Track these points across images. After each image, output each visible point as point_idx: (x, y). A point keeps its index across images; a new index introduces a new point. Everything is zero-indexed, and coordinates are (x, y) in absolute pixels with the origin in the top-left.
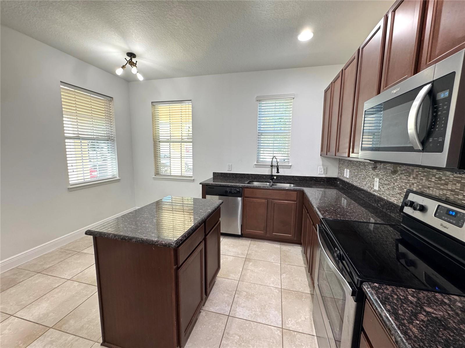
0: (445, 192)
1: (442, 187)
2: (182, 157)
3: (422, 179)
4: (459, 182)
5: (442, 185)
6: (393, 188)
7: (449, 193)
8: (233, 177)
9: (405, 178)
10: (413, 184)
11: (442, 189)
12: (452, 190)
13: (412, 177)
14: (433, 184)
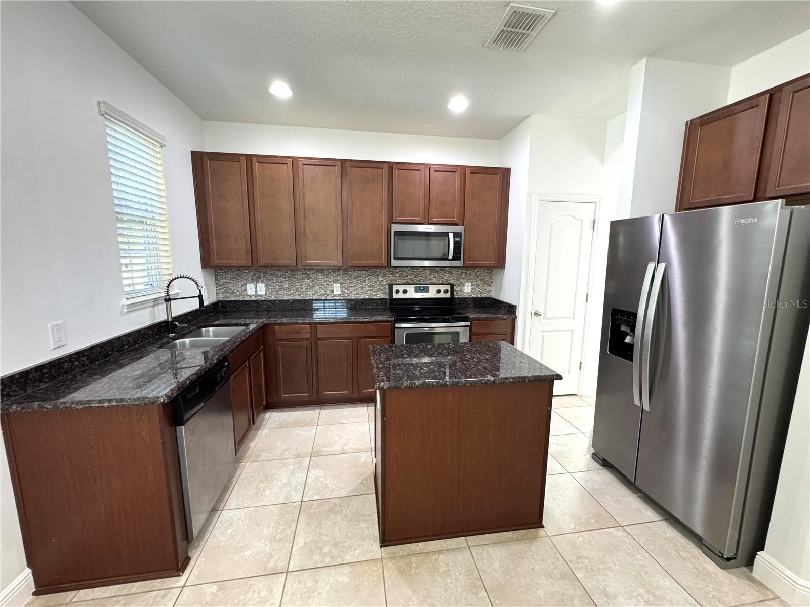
0: (406, 280)
1: (404, 278)
3: (389, 277)
4: (413, 274)
5: (404, 277)
6: (362, 288)
7: (409, 280)
9: (373, 278)
10: (382, 281)
11: (405, 280)
12: (410, 279)
13: (380, 276)
14: (398, 278)
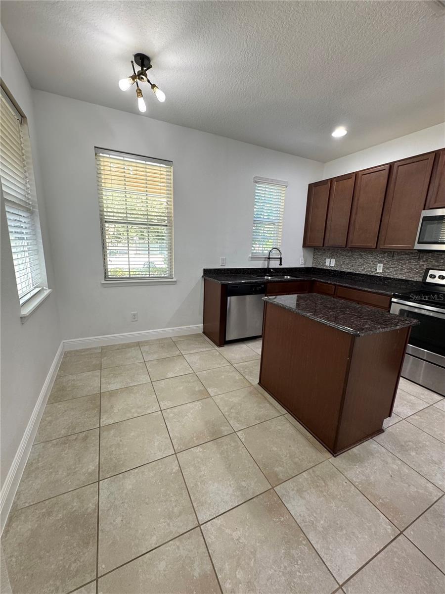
2: (150, 249)
8: (228, 274)
